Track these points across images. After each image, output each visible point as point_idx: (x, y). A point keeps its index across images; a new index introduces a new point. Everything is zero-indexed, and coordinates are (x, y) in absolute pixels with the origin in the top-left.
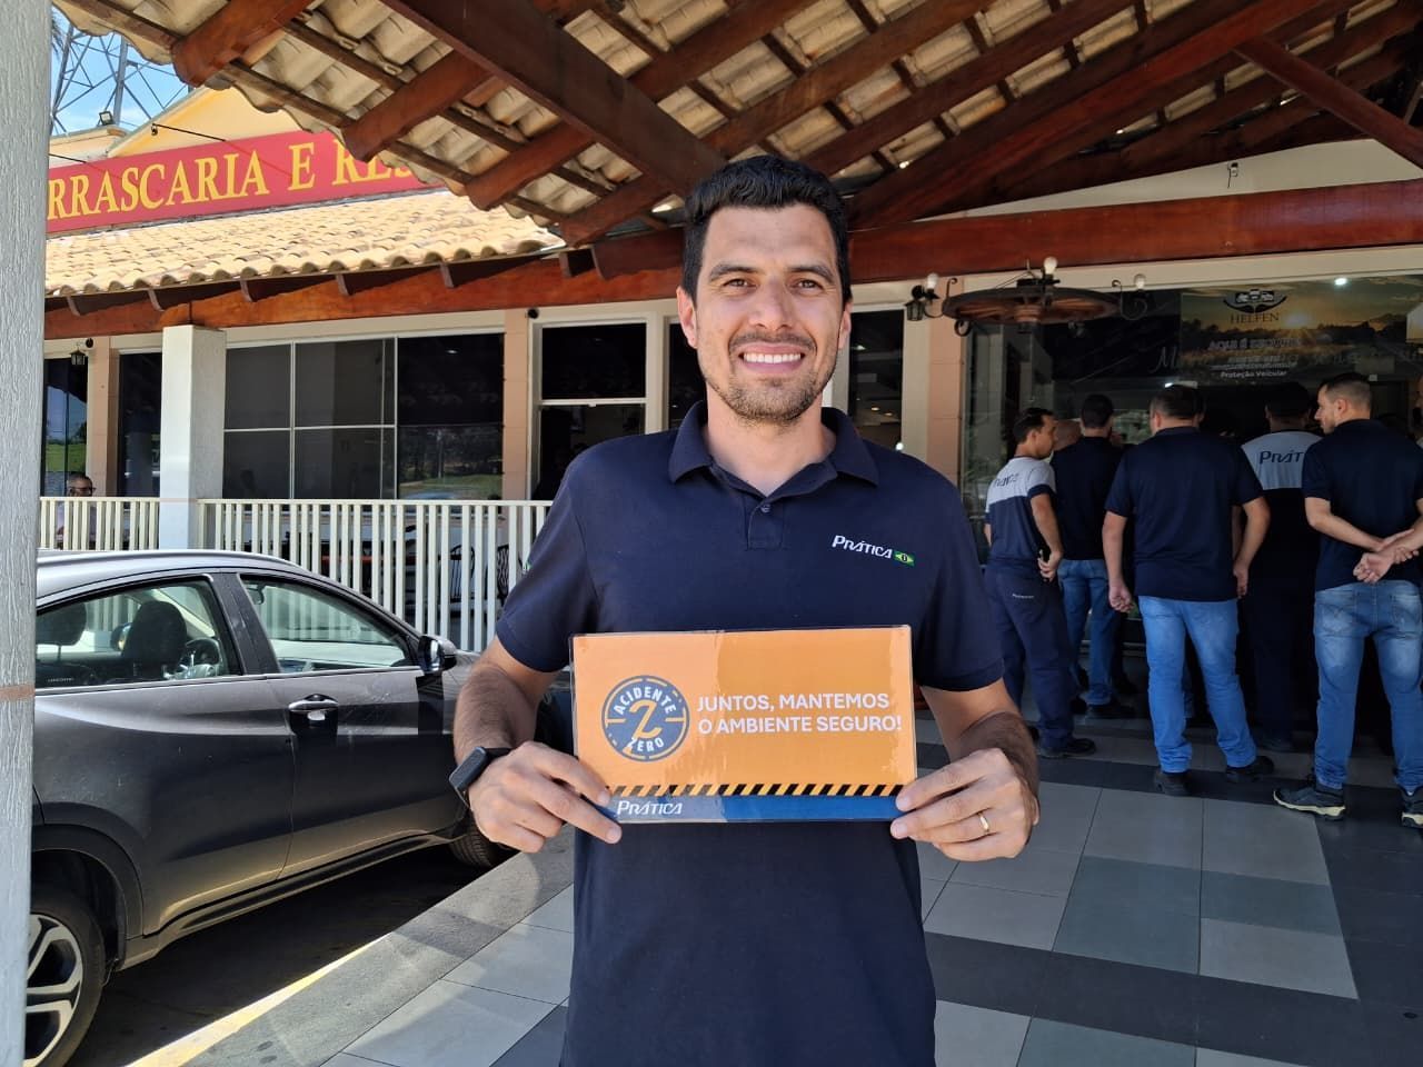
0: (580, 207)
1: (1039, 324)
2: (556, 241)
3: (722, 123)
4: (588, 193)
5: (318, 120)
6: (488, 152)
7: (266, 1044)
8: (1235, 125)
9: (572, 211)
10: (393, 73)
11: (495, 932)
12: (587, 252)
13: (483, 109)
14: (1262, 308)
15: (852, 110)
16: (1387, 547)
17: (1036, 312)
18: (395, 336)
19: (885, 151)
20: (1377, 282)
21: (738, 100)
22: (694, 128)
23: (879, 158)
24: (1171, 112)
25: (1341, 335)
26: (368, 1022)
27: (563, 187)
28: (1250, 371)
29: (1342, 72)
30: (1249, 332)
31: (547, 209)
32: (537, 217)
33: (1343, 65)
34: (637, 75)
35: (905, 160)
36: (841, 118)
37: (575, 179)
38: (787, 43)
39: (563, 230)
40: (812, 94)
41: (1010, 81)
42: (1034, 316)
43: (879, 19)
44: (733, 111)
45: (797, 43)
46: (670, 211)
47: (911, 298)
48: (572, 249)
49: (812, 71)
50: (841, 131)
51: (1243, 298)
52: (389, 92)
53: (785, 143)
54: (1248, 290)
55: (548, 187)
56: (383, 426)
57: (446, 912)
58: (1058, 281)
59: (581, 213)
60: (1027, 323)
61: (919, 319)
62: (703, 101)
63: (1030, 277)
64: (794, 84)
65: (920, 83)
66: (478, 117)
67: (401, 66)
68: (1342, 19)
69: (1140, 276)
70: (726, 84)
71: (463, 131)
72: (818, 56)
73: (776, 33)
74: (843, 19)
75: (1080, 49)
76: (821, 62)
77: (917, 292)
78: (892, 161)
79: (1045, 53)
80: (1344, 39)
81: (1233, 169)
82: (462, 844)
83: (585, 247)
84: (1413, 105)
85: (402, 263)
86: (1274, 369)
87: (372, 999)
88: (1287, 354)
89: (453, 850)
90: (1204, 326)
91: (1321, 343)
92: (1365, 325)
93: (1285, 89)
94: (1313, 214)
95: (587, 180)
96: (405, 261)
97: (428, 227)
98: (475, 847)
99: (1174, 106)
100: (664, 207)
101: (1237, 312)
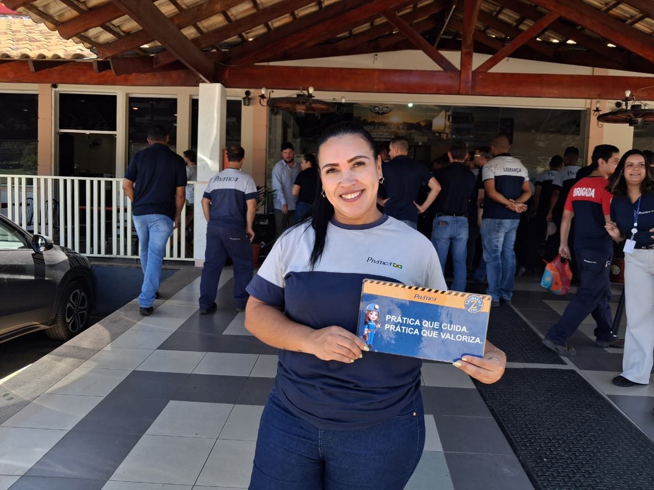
0: (107, 41)
1: (305, 113)
2: (91, 55)
3: (177, 13)
4: (112, 36)
6: (69, 13)
7: (6, 394)
8: (377, 39)
9: (103, 43)
11: (94, 351)
12: (109, 61)
14: (383, 113)
15: (232, 15)
17: (304, 108)
19: (244, 34)
20: (423, 107)
21: (185, 4)
22: (166, 13)
23: (241, 36)
24: (354, 31)
25: (410, 126)
26: (50, 383)
27: (101, 32)
28: (379, 138)
29: (414, 24)
30: (379, 123)
31: (92, 41)
32: (86, 44)
33: (415, 22)
35: (251, 38)
36: (227, 17)
37: (108, 29)
39: (98, 51)
40: (218, 7)
41: (296, 12)
42: (303, 110)
44: (182, 8)
46: (148, 48)
47: (245, 96)
48: (101, 60)
50: (226, 23)
51: (377, 109)
53: (202, 25)
54: (378, 105)
55: (95, 32)
57: (70, 346)
58: (314, 97)
59: (107, 45)
60: (301, 112)
61: (249, 105)
62: (170, 3)
63: (302, 93)
65: (261, 7)
68: (416, 5)
69: (343, 97)
71: (59, 2)
75: (323, 2)
77: (248, 93)
78: (245, 37)
79: (311, 3)
80: (416, 12)
81: (376, 57)
82: (53, 330)
83: (108, 60)
84: (438, 40)
85: (6, 57)
86: (386, 138)
87: (49, 376)
88: (391, 133)
89: (47, 332)
90: (362, 119)
91: (403, 129)
92: (418, 123)
93: (395, 28)
94: (404, 79)
95: (113, 30)
96: (8, 56)
97: (11, 38)
98: (60, 331)
99: (355, 29)
100: (146, 46)
101: (374, 114)
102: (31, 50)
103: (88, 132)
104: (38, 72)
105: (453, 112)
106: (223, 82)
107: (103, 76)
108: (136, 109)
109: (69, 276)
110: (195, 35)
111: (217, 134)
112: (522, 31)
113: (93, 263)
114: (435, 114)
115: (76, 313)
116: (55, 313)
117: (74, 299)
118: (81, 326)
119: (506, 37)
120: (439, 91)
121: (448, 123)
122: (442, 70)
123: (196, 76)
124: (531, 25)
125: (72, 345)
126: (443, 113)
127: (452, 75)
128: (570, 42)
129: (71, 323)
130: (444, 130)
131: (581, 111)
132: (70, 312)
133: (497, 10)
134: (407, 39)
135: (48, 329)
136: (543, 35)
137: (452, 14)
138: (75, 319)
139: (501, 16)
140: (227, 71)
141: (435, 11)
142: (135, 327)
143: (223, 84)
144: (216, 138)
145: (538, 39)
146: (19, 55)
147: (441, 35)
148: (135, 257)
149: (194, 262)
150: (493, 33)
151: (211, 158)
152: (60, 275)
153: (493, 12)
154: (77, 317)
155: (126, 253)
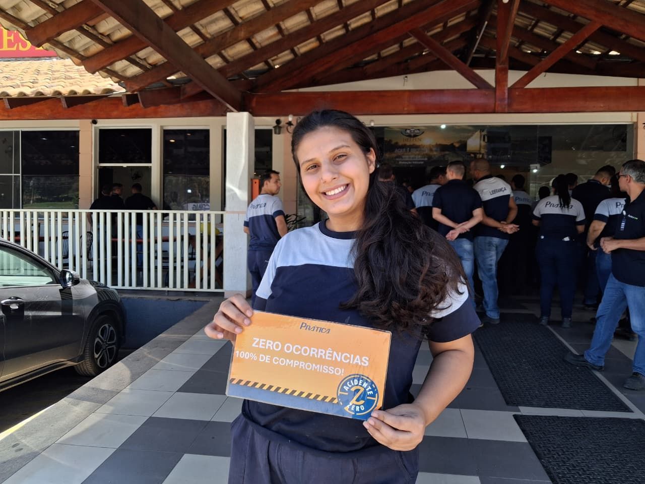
0: (133, 75)
2: (120, 89)
3: (202, 43)
4: (139, 69)
5: (13, 25)
6: (94, 47)
7: (16, 444)
8: (406, 61)
9: (131, 76)
10: (54, 7)
11: (113, 393)
12: (137, 95)
13: (94, 27)
14: (415, 136)
15: (257, 42)
16: (459, 227)
18: (20, 130)
19: (270, 60)
20: (457, 127)
21: (209, 34)
22: (190, 43)
23: (267, 63)
24: (383, 53)
25: (443, 148)
26: (63, 431)
27: (127, 66)
28: (410, 161)
29: (446, 43)
30: (410, 145)
31: (119, 75)
32: (113, 78)
33: (446, 41)
34: (167, 19)
35: (277, 65)
36: (252, 45)
37: (134, 62)
38: (232, 12)
39: (126, 85)
40: (242, 34)
41: (322, 36)
43: (271, 5)
44: (207, 38)
45: (236, 12)
46: (175, 79)
47: (276, 124)
48: (129, 93)
49: (242, 24)
50: (251, 50)
51: (408, 131)
52: (50, 16)
54: (410, 128)
55: (121, 65)
56: (13, 174)
59: (134, 78)
61: (279, 133)
62: (194, 32)
64: (234, 29)
65: (286, 33)
66: (91, 30)
67: (57, 4)
68: (446, 24)
69: (372, 121)
70: (204, 26)
71: (83, 36)
72: (244, 18)
73: (229, 8)
74: (255, 3)
75: (350, 25)
76: (246, 21)
77: (278, 122)
78: (272, 65)
79: (336, 26)
80: (447, 31)
81: (406, 78)
82: (81, 365)
83: (136, 93)
84: (470, 59)
85: (40, 95)
86: (419, 161)
87: (63, 423)
88: (424, 155)
89: (76, 369)
90: (393, 142)
91: (436, 151)
92: (452, 144)
93: (425, 48)
94: (436, 99)
95: (139, 63)
96: (42, 94)
97: (48, 78)
98: (88, 366)
99: (384, 51)
100: (173, 77)
101: (405, 137)
102: (64, 87)
103: (125, 165)
104: (70, 109)
105: (489, 132)
106: (250, 110)
107: (133, 109)
108: (173, 141)
109: (98, 310)
110: (221, 64)
111: (245, 162)
112: (559, 44)
113: (124, 296)
114: (469, 135)
115: (104, 348)
116: (83, 349)
117: (102, 335)
118: (110, 361)
119: (543, 51)
120: (473, 110)
121: (483, 143)
122: (475, 87)
123: (223, 105)
124: (570, 37)
125: (92, 386)
126: (478, 134)
127: (487, 93)
128: (613, 53)
129: (99, 359)
130: (480, 150)
131: (626, 125)
132: (98, 348)
133: (533, 24)
134: (438, 59)
135: (76, 365)
136: (582, 48)
137: (484, 32)
138: (103, 355)
139: (537, 30)
140: (255, 100)
141: (467, 28)
142: (157, 366)
143: (250, 113)
144: (244, 167)
145: (578, 52)
146: (52, 91)
147: (473, 55)
148: (166, 289)
149: (223, 293)
150: (528, 48)
151: (240, 188)
152: (87, 310)
153: (527, 26)
154: (106, 352)
155: (156, 285)
